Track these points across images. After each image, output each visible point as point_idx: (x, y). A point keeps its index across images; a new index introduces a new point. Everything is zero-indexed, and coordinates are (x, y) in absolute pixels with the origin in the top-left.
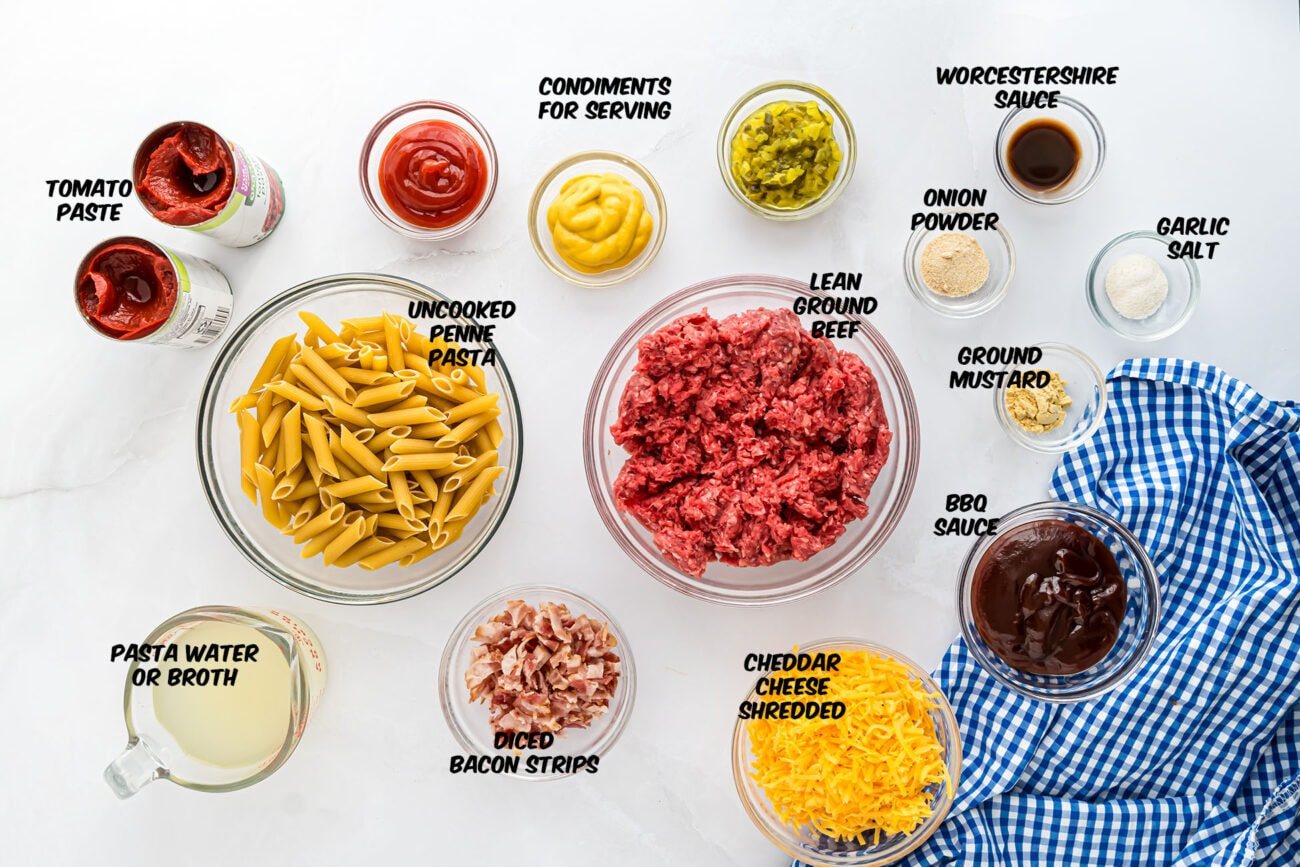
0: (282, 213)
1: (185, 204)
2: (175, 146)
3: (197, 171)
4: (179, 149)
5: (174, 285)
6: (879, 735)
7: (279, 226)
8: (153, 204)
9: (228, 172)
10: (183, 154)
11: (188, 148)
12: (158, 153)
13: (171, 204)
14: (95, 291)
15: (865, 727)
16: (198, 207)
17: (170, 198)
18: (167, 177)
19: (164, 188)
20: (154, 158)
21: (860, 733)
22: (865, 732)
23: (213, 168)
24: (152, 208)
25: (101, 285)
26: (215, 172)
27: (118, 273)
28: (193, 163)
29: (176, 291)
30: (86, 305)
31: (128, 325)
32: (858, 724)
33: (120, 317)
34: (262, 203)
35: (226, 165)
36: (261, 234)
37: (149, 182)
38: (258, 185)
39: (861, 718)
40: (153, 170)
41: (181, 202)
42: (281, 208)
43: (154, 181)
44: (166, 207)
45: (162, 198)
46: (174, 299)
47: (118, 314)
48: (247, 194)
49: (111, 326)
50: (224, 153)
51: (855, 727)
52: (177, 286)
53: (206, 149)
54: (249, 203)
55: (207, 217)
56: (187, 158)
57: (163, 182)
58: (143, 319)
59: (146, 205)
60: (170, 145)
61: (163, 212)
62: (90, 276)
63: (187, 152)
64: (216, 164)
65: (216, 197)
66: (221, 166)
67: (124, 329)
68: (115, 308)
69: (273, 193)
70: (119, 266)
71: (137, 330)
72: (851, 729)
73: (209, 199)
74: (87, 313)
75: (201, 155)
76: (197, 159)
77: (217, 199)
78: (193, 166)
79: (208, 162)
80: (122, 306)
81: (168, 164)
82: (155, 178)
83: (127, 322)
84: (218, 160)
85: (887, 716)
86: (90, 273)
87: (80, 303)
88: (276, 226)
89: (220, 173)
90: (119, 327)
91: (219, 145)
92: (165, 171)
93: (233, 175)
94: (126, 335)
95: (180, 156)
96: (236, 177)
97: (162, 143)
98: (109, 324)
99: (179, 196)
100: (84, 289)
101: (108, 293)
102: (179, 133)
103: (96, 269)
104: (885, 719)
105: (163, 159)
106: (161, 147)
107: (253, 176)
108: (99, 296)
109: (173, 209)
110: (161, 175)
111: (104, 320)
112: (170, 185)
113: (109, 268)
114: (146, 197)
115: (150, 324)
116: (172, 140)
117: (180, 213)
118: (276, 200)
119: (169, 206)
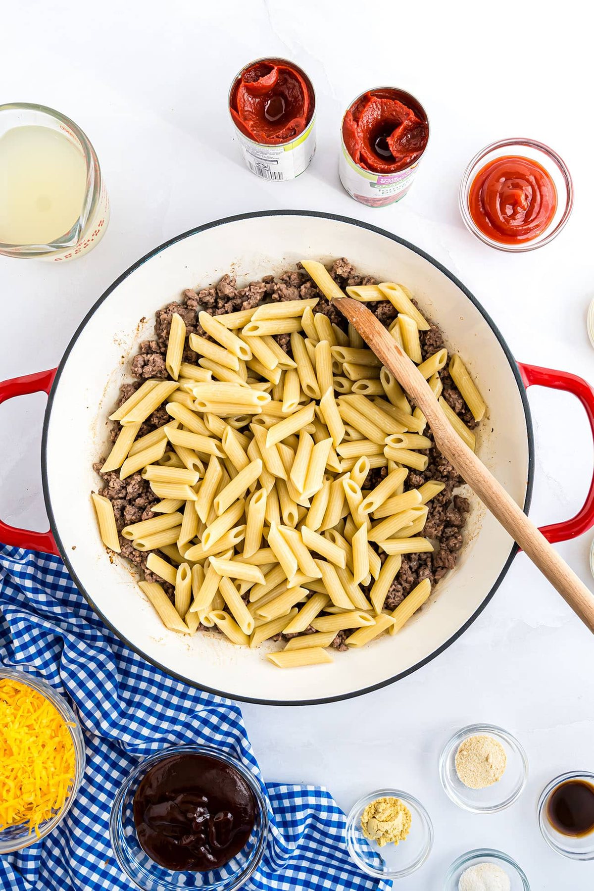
0: (372, 206)
1: (361, 134)
2: (408, 119)
3: (390, 141)
4: (406, 122)
5: (286, 139)
6: (6, 788)
7: (361, 204)
8: (357, 108)
9: (392, 167)
10: (402, 127)
11: (407, 130)
12: (400, 107)
13: (360, 123)
14: (263, 76)
15: (12, 778)
16: (361, 146)
17: (365, 121)
18: (381, 116)
19: (372, 115)
20: (395, 103)
21: (7, 774)
22: (7, 777)
23: (394, 154)
24: (354, 108)
25: (270, 79)
26: (392, 155)
27: (284, 88)
28: (396, 136)
29: (282, 142)
30: (250, 71)
31: (243, 111)
32: (14, 772)
33: (248, 101)
34: (375, 193)
35: (399, 164)
36: (352, 193)
37: (375, 102)
38: (388, 189)
39: (19, 775)
40: (385, 104)
41: (363, 131)
42: (375, 205)
43: (376, 105)
44: (356, 120)
45: (364, 115)
46: (275, 143)
47: (250, 99)
48: (379, 183)
49: (238, 98)
50: (408, 161)
51: (12, 770)
52: (286, 142)
53: (410, 144)
54: (372, 185)
55: (353, 155)
56: (400, 130)
57: (377, 113)
58: (252, 123)
59: (355, 103)
60: (408, 114)
61: (351, 118)
62: (273, 68)
63: (405, 129)
64: (398, 155)
65: (371, 160)
66: (397, 160)
67: (240, 109)
68: (254, 96)
69: (386, 199)
70: (288, 88)
71: (241, 120)
72: (10, 768)
73: (369, 154)
74: (243, 75)
75: (404, 141)
76: (400, 138)
77: (370, 161)
78: (393, 136)
79: (400, 148)
80: (258, 100)
81: (393, 115)
82: (379, 106)
83: (246, 109)
84: (402, 156)
85: (22, 794)
86: (276, 68)
87: (250, 67)
88: (361, 203)
89: (391, 159)
90: (240, 104)
91: (415, 155)
92: (386, 114)
93: (392, 172)
94: (235, 113)
95: (400, 124)
96: (390, 175)
97: (409, 107)
98: (239, 96)
99: (368, 128)
100: (263, 67)
101: (264, 87)
102: (419, 121)
103: (281, 72)
104: (19, 793)
105: (396, 111)
106: (405, 107)
107: (394, 184)
108: (259, 81)
109: (356, 126)
110: (383, 111)
111: (242, 90)
112: (376, 119)
113: (285, 81)
114: (362, 101)
115: (250, 129)
116: (412, 116)
117: (353, 133)
118: (381, 202)
119: (357, 122)
